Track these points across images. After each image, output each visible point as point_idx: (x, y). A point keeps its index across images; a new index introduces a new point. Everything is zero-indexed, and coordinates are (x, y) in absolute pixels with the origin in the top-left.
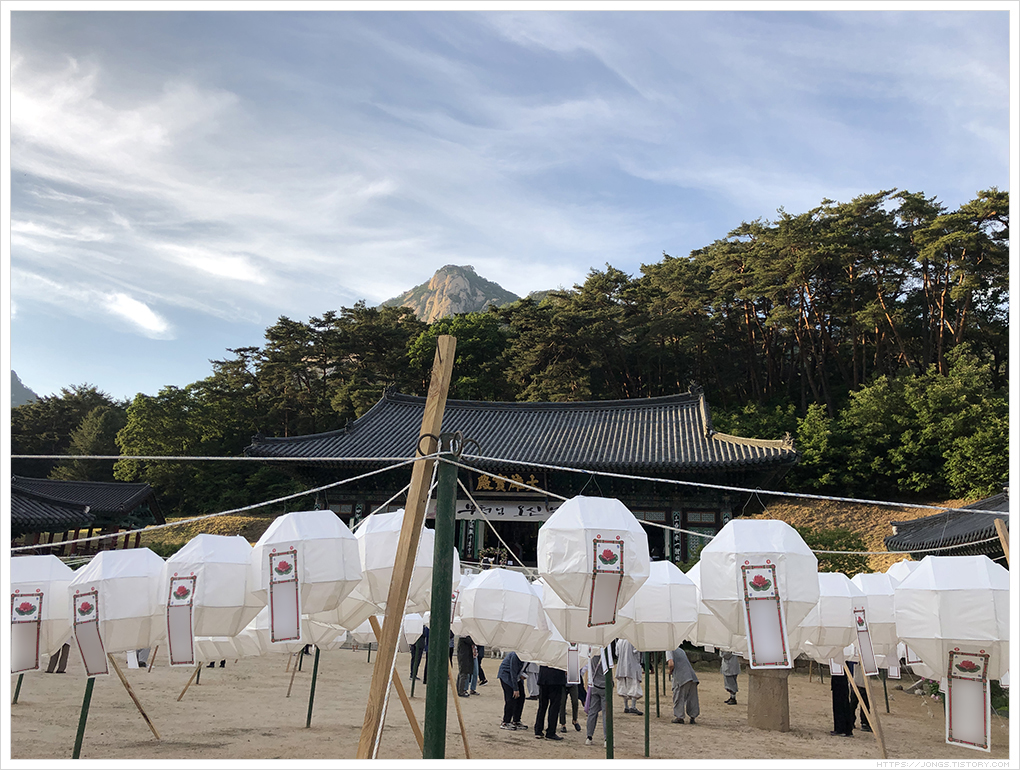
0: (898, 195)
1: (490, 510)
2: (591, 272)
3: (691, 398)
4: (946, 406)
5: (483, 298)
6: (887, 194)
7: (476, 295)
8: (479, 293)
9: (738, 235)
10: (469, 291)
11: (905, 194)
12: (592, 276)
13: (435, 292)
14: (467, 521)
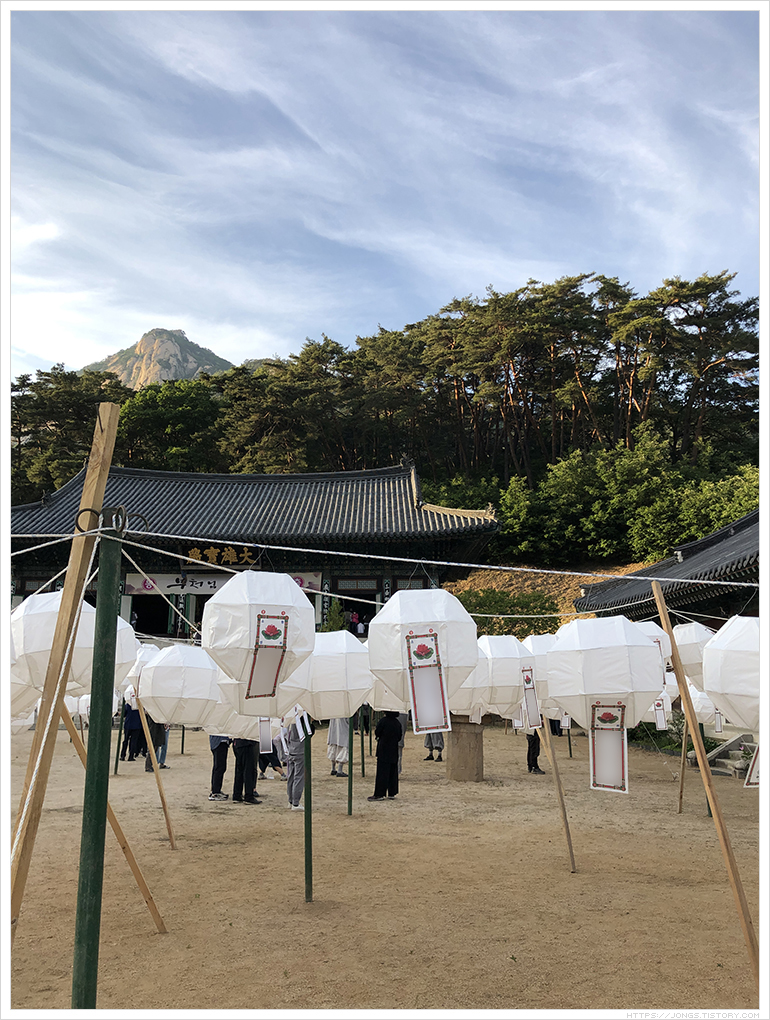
0: (596, 279)
1: (202, 583)
2: (307, 342)
3: (403, 471)
4: (631, 478)
5: (195, 365)
6: (587, 277)
7: (187, 361)
8: (191, 359)
9: (450, 311)
10: (179, 357)
11: (601, 279)
12: (308, 346)
13: (142, 357)
14: (177, 596)
